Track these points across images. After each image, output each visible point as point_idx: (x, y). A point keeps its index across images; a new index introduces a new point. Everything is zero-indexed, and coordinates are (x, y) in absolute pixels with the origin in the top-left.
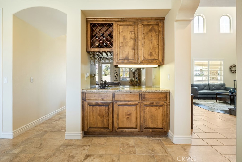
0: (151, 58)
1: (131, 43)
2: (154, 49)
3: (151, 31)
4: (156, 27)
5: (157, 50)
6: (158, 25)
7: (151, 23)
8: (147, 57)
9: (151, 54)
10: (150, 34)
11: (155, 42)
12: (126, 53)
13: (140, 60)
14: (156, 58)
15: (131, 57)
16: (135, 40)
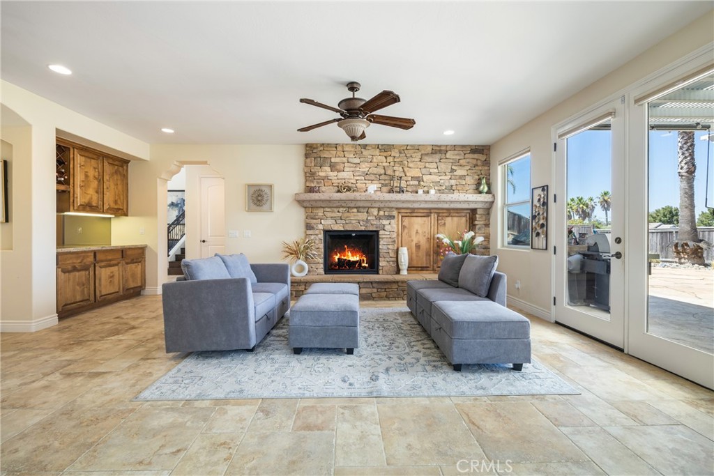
0: (116, 207)
1: (94, 184)
2: (119, 195)
3: (116, 172)
4: (121, 169)
5: (122, 198)
6: (123, 167)
7: (116, 163)
8: (113, 205)
9: (116, 202)
10: (115, 176)
11: (120, 187)
12: (88, 197)
13: (106, 207)
14: (121, 208)
15: (94, 204)
16: (101, 180)
